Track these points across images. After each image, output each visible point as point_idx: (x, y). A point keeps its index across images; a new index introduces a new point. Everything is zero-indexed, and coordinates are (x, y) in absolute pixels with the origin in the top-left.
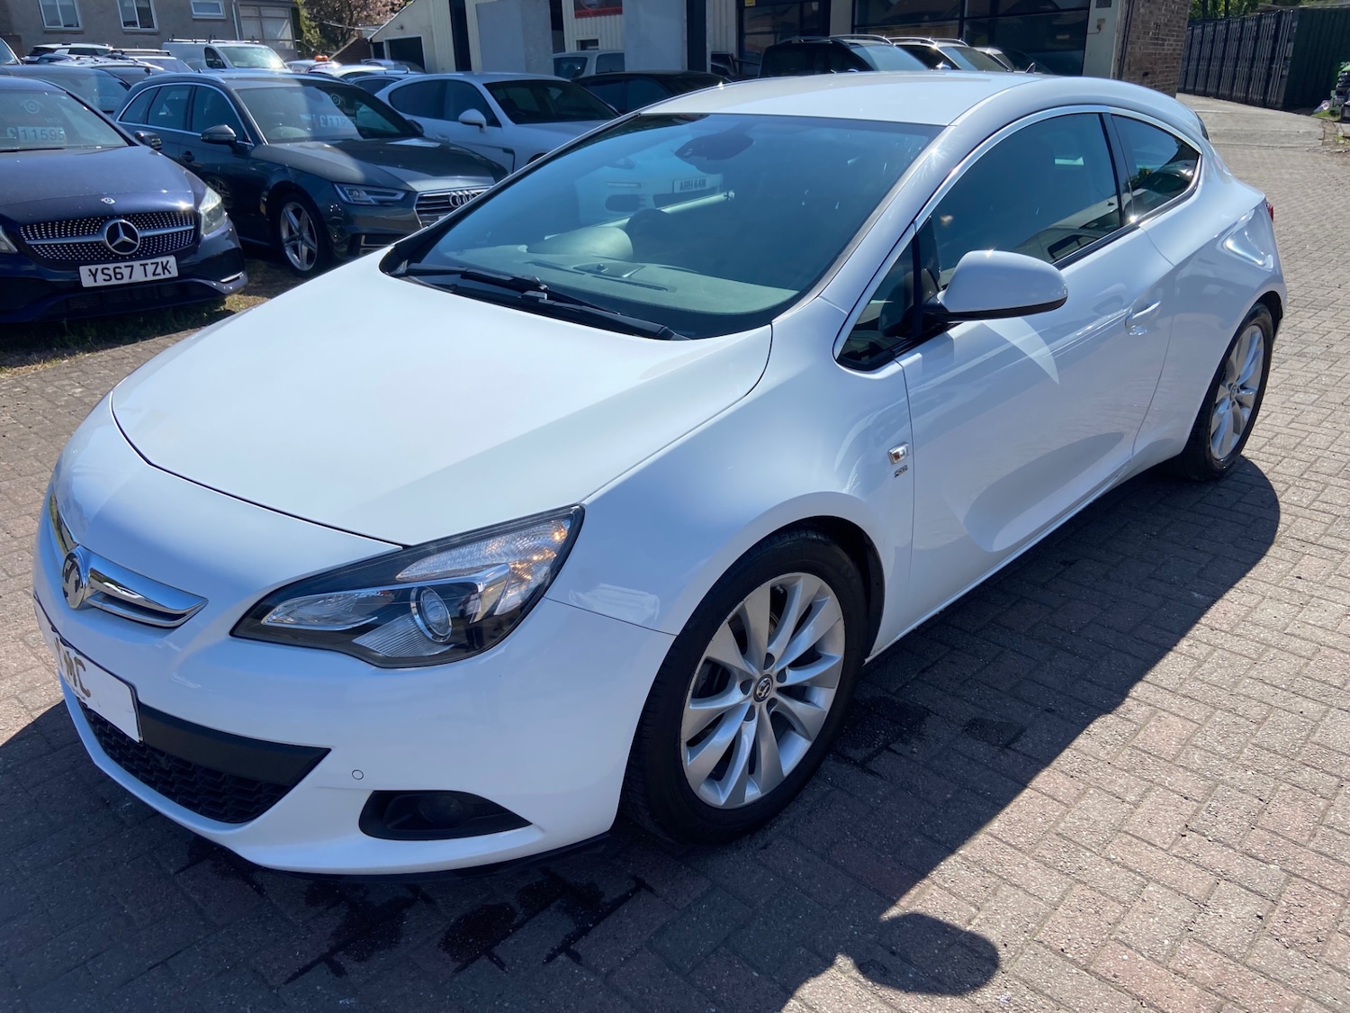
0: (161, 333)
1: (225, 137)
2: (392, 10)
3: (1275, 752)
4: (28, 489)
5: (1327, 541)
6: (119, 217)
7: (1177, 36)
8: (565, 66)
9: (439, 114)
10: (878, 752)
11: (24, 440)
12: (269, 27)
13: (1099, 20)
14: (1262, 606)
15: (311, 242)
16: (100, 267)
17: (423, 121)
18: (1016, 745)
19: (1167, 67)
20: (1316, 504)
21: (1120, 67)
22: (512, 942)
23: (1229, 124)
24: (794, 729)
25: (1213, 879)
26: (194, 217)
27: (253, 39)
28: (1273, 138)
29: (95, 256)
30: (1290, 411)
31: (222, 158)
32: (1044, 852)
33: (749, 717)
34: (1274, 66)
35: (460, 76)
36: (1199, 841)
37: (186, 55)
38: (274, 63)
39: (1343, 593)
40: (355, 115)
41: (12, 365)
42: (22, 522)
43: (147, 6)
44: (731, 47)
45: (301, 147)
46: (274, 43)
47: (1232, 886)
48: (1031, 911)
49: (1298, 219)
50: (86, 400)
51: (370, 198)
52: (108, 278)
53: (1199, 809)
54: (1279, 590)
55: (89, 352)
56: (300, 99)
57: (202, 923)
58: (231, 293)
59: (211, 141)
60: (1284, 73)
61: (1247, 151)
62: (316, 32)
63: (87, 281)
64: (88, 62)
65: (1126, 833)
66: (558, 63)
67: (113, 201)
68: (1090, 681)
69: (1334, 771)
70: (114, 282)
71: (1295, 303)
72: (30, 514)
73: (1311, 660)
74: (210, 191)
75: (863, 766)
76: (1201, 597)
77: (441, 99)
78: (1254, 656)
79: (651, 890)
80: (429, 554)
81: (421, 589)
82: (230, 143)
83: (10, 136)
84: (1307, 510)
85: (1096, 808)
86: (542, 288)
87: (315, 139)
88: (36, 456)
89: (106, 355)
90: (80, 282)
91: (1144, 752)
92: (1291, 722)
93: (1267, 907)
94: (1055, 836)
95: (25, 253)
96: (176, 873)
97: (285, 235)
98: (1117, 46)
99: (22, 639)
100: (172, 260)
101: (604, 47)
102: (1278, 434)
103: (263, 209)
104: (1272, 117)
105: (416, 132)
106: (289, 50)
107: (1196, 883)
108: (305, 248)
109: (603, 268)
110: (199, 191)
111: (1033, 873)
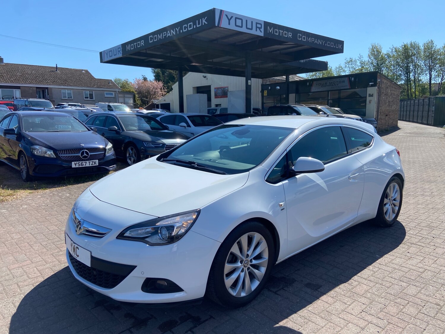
0: (91, 181)
1: (114, 129)
2: (162, 95)
3: (391, 294)
4: (54, 219)
5: (419, 244)
6: (85, 149)
7: (396, 105)
8: (211, 111)
9: (174, 124)
10: (280, 290)
11: (53, 207)
12: (127, 100)
13: (370, 100)
14: (396, 259)
15: (135, 157)
16: (78, 162)
17: (170, 126)
18: (319, 290)
19: (394, 113)
20: (418, 234)
21: (377, 113)
22: (176, 328)
23: (415, 130)
24: (255, 278)
25: (367, 323)
26: (104, 149)
27: (122, 103)
28: (429, 134)
29: (77, 159)
30: (415, 210)
31: (113, 135)
32: (322, 315)
33: (242, 271)
34: (429, 113)
35: (180, 114)
36: (365, 314)
37: (102, 107)
38: (127, 110)
39: (420, 257)
40: (150, 124)
41: (50, 188)
42: (52, 227)
43: (92, 93)
44: (260, 107)
45: (135, 132)
46: (128, 104)
47: (372, 325)
48: (316, 328)
49: (431, 158)
50: (70, 197)
51: (152, 145)
52: (79, 165)
53: (367, 307)
54: (402, 255)
55: (71, 185)
56: (136, 119)
57: (97, 320)
58: (111, 170)
59: (110, 130)
60: (433, 115)
61: (419, 138)
62: (140, 101)
63: (73, 166)
64: (74, 108)
65: (345, 311)
66: (209, 111)
67: (84, 145)
68: (343, 275)
69: (407, 300)
70: (81, 166)
71: (424, 181)
72: (54, 225)
73: (407, 273)
74: (109, 143)
75: (275, 293)
76: (379, 256)
77: (174, 120)
78: (391, 271)
79: (214, 318)
80: (164, 219)
81: (162, 227)
82: (116, 131)
83: (56, 127)
84: (415, 236)
85: (339, 306)
86: (196, 164)
87: (139, 130)
88: (56, 211)
89: (76, 186)
90: (72, 166)
91: (354, 293)
92: (398, 288)
93: (381, 330)
94: (326, 312)
95: (58, 158)
96: (91, 309)
97: (128, 155)
98: (376, 108)
99: (52, 255)
100: (97, 161)
101: (223, 106)
102: (410, 216)
103: (122, 149)
104: (429, 128)
105: (167, 128)
106: (131, 106)
107: (362, 323)
108: (133, 159)
109: (211, 160)
110: (107, 143)
111: (318, 319)
